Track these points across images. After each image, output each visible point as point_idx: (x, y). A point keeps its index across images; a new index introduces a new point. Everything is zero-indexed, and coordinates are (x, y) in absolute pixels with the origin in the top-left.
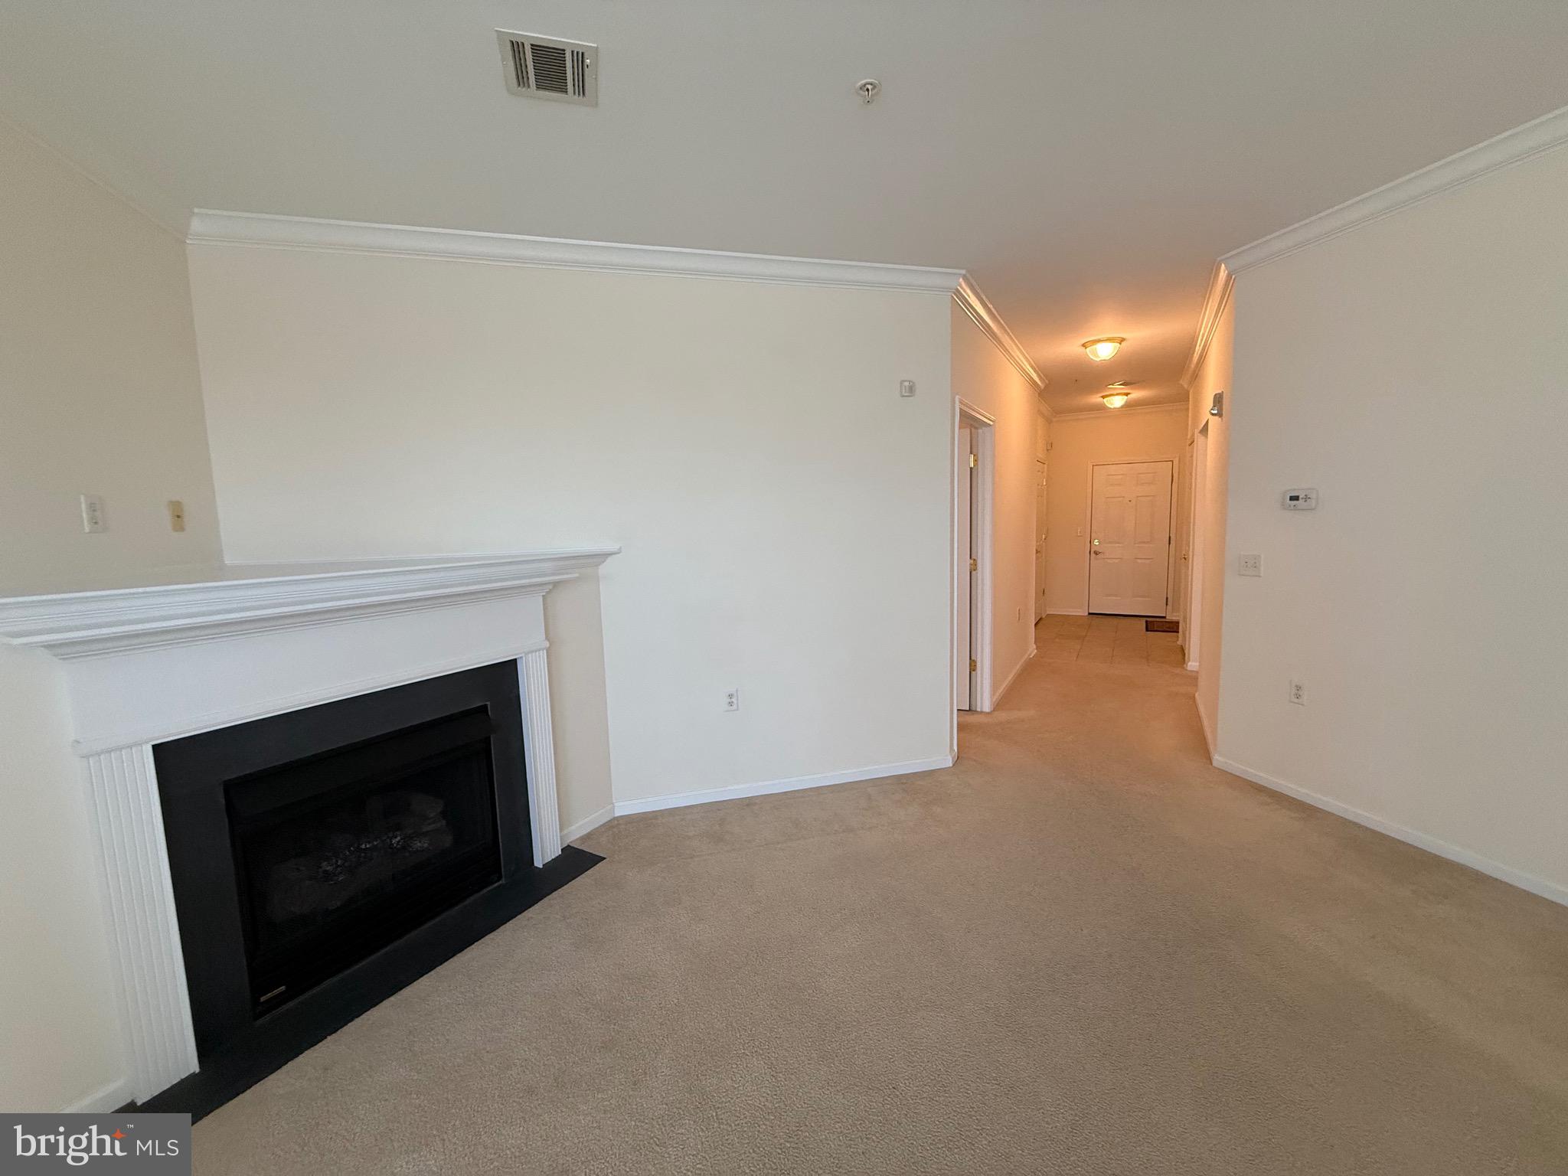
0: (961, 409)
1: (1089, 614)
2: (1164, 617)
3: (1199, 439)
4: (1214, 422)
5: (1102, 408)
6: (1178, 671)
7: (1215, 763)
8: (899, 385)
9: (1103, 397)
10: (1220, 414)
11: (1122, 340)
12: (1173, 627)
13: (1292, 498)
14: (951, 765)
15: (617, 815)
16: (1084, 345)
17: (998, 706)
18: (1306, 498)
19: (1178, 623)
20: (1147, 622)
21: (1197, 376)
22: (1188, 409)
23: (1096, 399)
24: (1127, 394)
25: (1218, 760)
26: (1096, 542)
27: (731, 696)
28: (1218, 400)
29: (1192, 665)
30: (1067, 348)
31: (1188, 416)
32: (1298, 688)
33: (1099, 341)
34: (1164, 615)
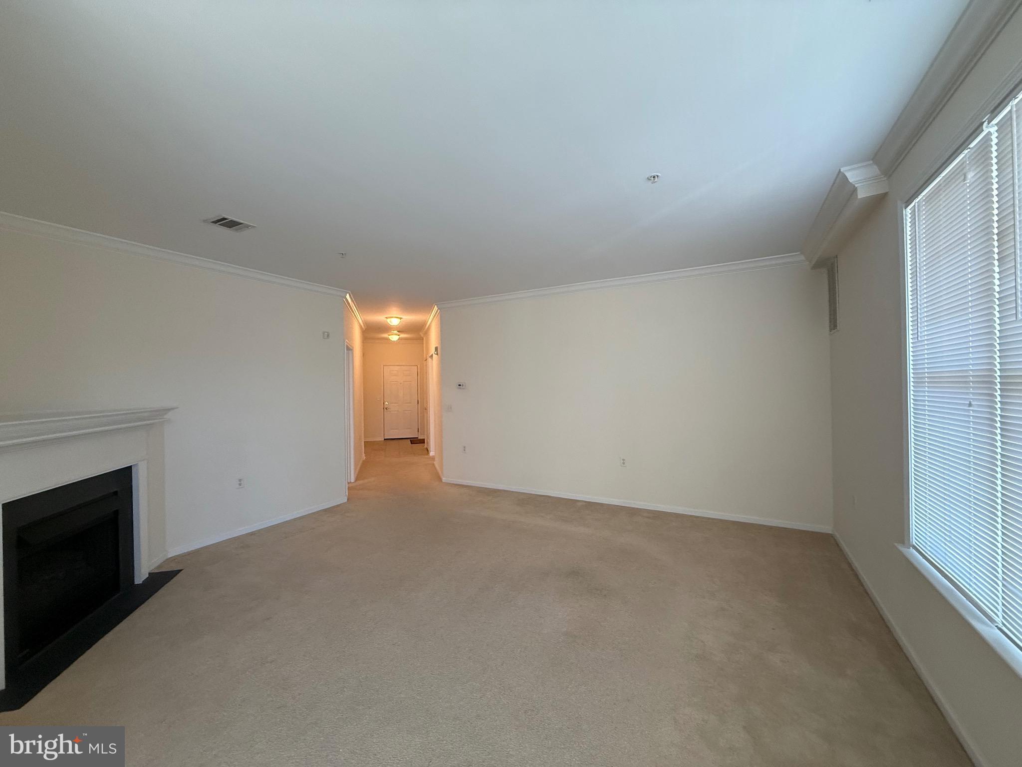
0: (347, 345)
1: (385, 439)
2: (417, 438)
3: (429, 359)
4: (435, 356)
5: (388, 339)
6: (426, 456)
7: (443, 481)
8: (322, 335)
9: (389, 335)
10: (437, 354)
11: (401, 318)
12: (422, 441)
13: (459, 385)
14: (346, 501)
15: (170, 556)
16: (386, 318)
17: (357, 479)
18: (463, 385)
19: (424, 439)
20: (411, 441)
21: (427, 333)
22: (423, 344)
23: (385, 335)
24: (399, 335)
25: (444, 479)
26: (387, 403)
27: (240, 480)
28: (436, 349)
29: (432, 454)
30: (378, 318)
31: (423, 347)
32: (465, 447)
33: (392, 317)
34: (417, 437)
